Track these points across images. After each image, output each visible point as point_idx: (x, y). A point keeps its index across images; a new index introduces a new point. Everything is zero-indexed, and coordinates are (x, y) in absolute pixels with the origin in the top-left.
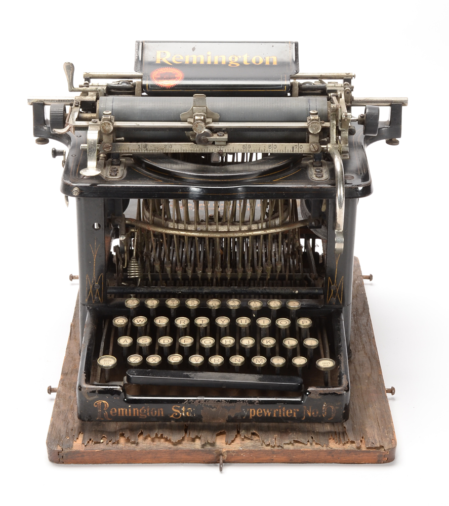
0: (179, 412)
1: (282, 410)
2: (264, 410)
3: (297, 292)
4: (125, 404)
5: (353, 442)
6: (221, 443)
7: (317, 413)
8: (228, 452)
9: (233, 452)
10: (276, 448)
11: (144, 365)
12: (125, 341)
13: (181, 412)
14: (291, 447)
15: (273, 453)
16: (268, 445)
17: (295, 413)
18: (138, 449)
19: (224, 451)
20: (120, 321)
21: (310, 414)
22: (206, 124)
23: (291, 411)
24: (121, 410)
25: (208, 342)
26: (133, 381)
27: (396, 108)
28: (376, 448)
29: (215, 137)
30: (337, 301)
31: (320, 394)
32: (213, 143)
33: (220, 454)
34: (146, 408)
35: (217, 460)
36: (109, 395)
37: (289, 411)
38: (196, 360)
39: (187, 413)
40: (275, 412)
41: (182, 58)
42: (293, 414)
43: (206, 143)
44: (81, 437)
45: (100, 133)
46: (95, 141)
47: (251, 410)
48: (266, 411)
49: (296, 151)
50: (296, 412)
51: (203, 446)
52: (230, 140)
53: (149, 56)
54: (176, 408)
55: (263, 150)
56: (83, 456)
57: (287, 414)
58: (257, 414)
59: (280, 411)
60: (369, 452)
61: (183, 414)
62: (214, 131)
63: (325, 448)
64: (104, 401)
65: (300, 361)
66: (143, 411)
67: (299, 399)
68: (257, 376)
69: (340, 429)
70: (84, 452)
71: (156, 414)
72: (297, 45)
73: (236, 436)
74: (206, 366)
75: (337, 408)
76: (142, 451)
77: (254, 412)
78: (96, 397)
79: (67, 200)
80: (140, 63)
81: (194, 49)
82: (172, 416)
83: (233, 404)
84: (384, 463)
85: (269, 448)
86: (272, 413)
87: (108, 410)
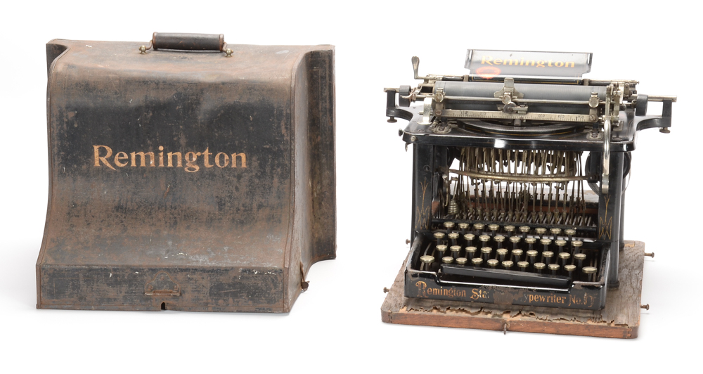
0: (477, 294)
1: (553, 297)
2: (540, 297)
3: (576, 228)
4: (437, 286)
5: (605, 322)
6: (507, 317)
7: (580, 301)
8: (511, 321)
9: (515, 322)
10: (547, 321)
11: (454, 263)
12: (442, 248)
13: (479, 294)
14: (558, 322)
15: (544, 324)
16: (541, 319)
17: (563, 301)
18: (445, 315)
19: (508, 320)
20: (439, 235)
21: (574, 302)
22: (512, 99)
23: (560, 299)
24: (435, 291)
25: (502, 251)
26: (444, 271)
27: (668, 104)
28: (622, 325)
29: (519, 108)
30: (607, 237)
31: (583, 286)
32: (517, 113)
33: (505, 322)
34: (453, 290)
35: (502, 328)
36: (427, 278)
38: (493, 262)
39: (483, 296)
40: (548, 298)
41: (501, 61)
42: (561, 301)
43: (511, 111)
44: (405, 308)
45: (433, 101)
46: (429, 106)
47: (530, 296)
49: (579, 120)
50: (565, 300)
51: (493, 317)
52: (529, 111)
53: (476, 58)
54: (475, 291)
56: (406, 318)
57: (557, 301)
58: (535, 299)
60: (616, 328)
61: (480, 296)
62: (517, 104)
63: (583, 324)
64: (423, 283)
65: (570, 267)
66: (451, 292)
67: (567, 290)
68: (537, 274)
69: (598, 316)
70: (407, 315)
71: (460, 295)
72: (591, 55)
73: (518, 314)
74: (500, 266)
75: (595, 298)
76: (448, 317)
77: (533, 297)
78: (418, 278)
79: (406, 147)
80: (469, 62)
81: (511, 55)
82: (472, 297)
83: (517, 290)
84: (628, 338)
85: (541, 321)
86: (546, 300)
87: (426, 290)
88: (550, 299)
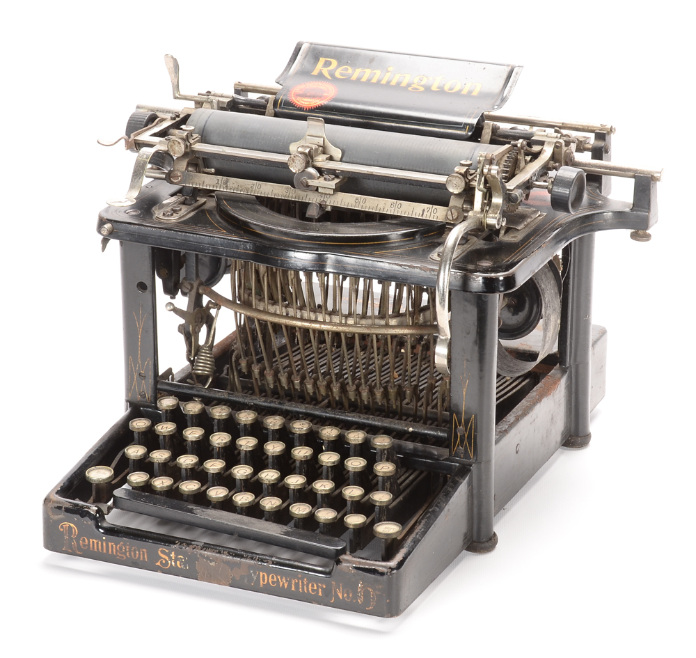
0: (167, 558)
1: (302, 583)
2: (279, 577)
3: (411, 429)
4: (98, 534)
7: (351, 595)
11: (145, 487)
12: (135, 452)
13: (170, 559)
17: (320, 590)
20: (140, 424)
21: (340, 596)
23: (315, 585)
24: (93, 542)
25: (242, 472)
27: (646, 184)
29: (321, 181)
30: (467, 454)
31: (356, 568)
32: (317, 190)
34: (125, 545)
36: (78, 516)
37: (313, 586)
38: (218, 493)
39: (178, 562)
40: (293, 582)
42: (317, 590)
43: (306, 187)
47: (261, 574)
48: (281, 579)
49: (427, 217)
50: (322, 588)
54: (163, 552)
55: (382, 208)
57: (310, 589)
58: (270, 582)
59: (300, 584)
61: (173, 564)
64: (71, 525)
65: (355, 520)
66: (121, 548)
67: (327, 570)
68: (286, 529)
71: (137, 555)
75: (378, 593)
77: (266, 578)
78: (62, 516)
81: (372, 61)
82: (158, 564)
83: (237, 560)
86: (290, 586)
87: (78, 539)
88: (297, 585)
